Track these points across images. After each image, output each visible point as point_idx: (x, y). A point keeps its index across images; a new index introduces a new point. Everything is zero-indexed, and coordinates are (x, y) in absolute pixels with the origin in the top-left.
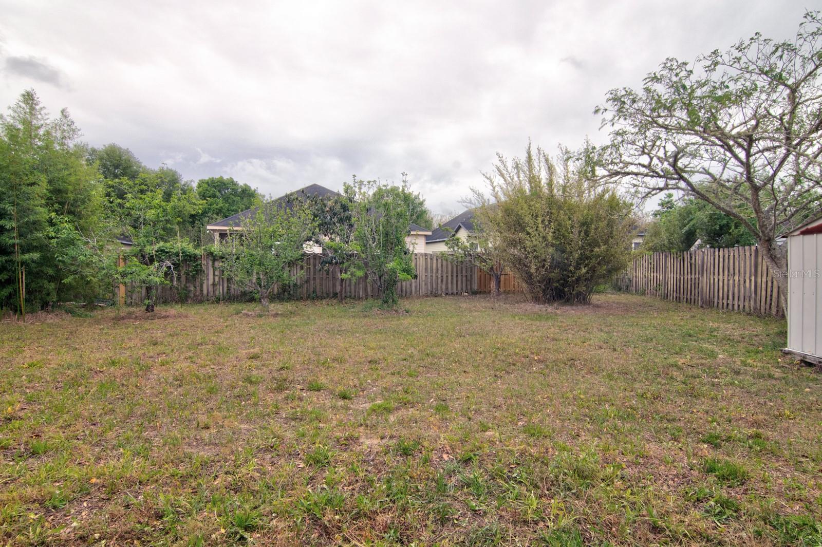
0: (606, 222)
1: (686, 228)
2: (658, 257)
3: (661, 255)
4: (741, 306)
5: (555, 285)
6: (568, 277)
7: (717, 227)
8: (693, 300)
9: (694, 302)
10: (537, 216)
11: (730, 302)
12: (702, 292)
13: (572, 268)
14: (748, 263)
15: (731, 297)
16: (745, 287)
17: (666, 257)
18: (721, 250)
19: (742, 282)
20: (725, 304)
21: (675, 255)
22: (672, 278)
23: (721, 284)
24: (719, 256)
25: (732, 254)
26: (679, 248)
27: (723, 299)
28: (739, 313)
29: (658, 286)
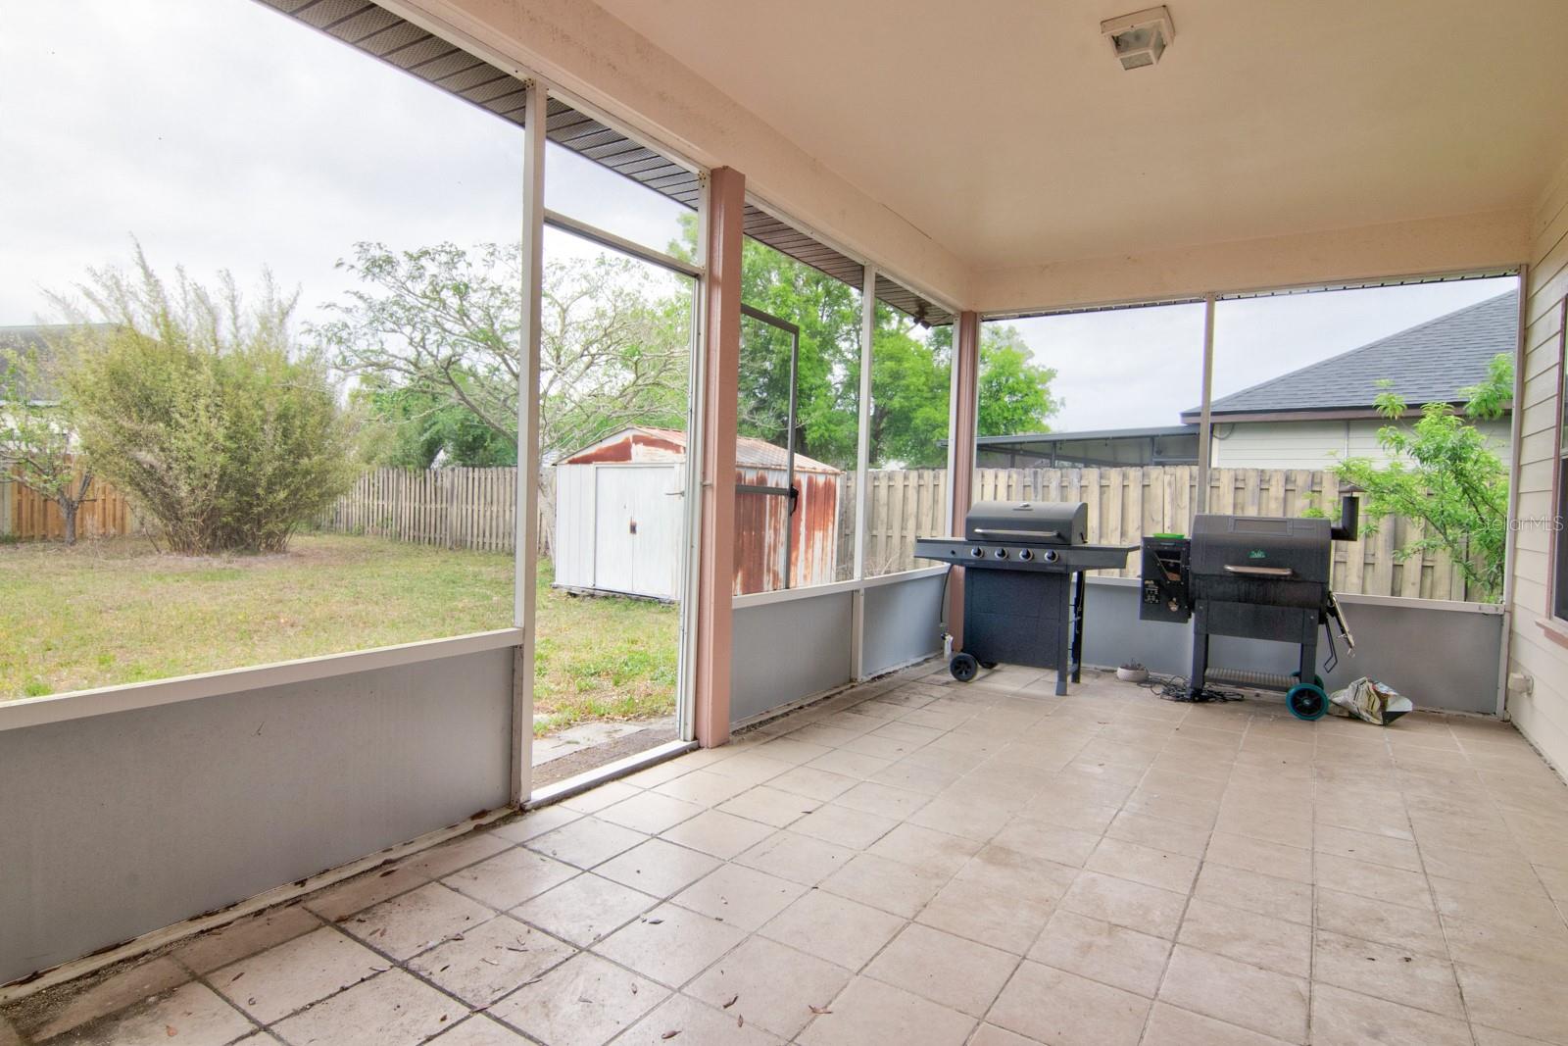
0: (318, 418)
1: (427, 436)
2: (385, 475)
3: (391, 472)
4: (500, 545)
5: (224, 519)
6: (250, 505)
7: (470, 439)
8: (438, 540)
9: (440, 544)
10: (197, 396)
11: (487, 540)
12: (451, 528)
13: (260, 491)
14: (508, 489)
15: (487, 534)
16: (504, 520)
17: (399, 475)
18: (476, 469)
19: (501, 513)
20: (481, 543)
21: (413, 473)
22: (407, 508)
23: (476, 517)
24: (473, 479)
25: (489, 477)
26: (420, 463)
27: (478, 536)
28: (498, 554)
29: (385, 521)
